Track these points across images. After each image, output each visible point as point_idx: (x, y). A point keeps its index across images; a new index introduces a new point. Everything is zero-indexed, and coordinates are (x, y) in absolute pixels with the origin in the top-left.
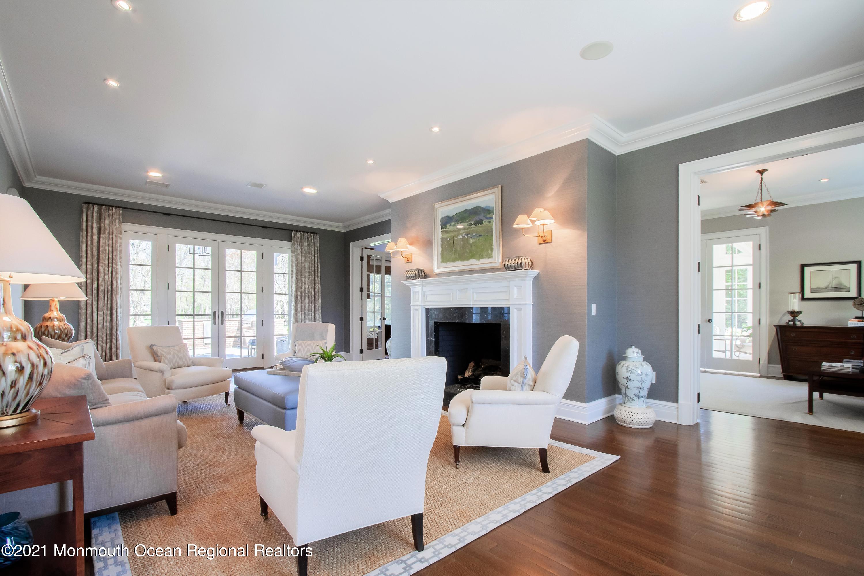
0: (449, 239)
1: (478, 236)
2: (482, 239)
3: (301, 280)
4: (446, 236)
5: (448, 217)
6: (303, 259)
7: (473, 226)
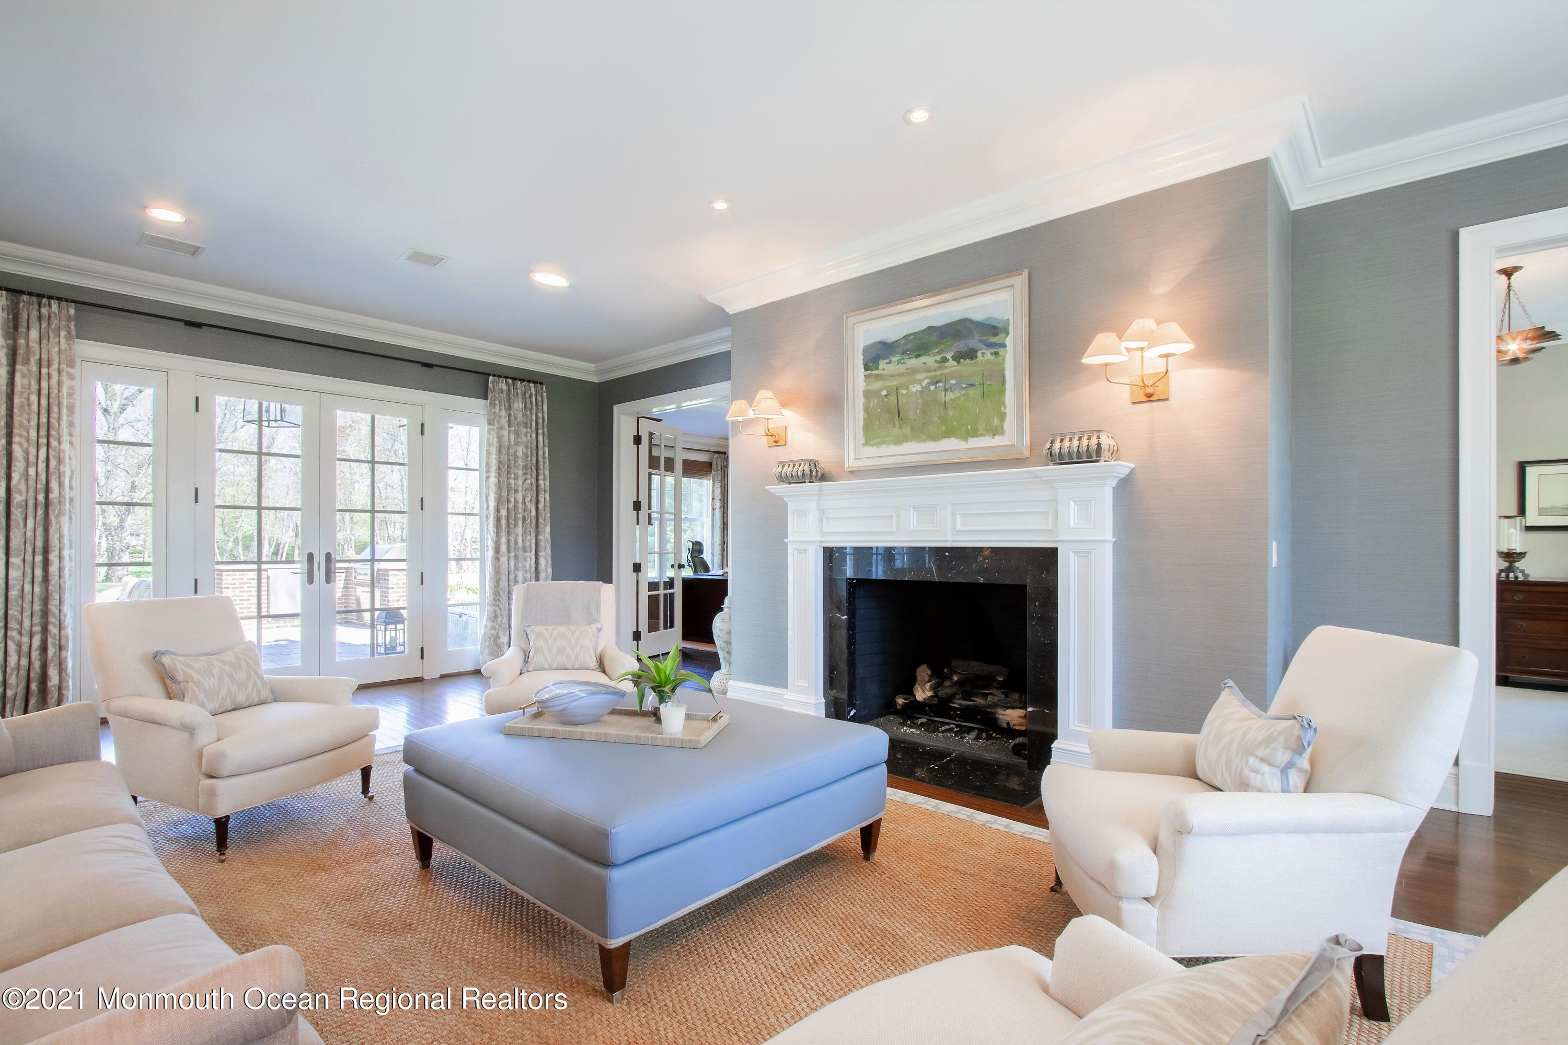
0: (884, 393)
1: (964, 386)
2: (972, 392)
3: (509, 484)
4: (876, 385)
5: (883, 343)
6: (512, 438)
7: (952, 362)
